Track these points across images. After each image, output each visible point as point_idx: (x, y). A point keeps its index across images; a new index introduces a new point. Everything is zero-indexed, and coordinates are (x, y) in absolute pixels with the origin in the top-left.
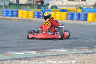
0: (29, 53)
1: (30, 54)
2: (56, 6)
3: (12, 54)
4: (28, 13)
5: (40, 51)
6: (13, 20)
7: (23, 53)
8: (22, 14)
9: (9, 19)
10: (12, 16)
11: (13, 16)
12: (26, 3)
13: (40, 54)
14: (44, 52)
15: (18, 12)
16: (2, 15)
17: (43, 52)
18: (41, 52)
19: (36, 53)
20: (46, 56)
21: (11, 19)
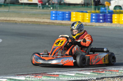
0: (82, 74)
1: (84, 74)
2: (120, 6)
3: (59, 75)
4: (84, 15)
5: (97, 70)
6: (63, 25)
7: (74, 73)
8: (76, 17)
9: (59, 23)
10: (63, 19)
11: (65, 19)
12: (82, 2)
13: (96, 74)
14: (103, 73)
15: (70, 14)
16: (50, 17)
17: (101, 72)
18: (99, 72)
19: (92, 73)
20: (105, 78)
21: (61, 23)
